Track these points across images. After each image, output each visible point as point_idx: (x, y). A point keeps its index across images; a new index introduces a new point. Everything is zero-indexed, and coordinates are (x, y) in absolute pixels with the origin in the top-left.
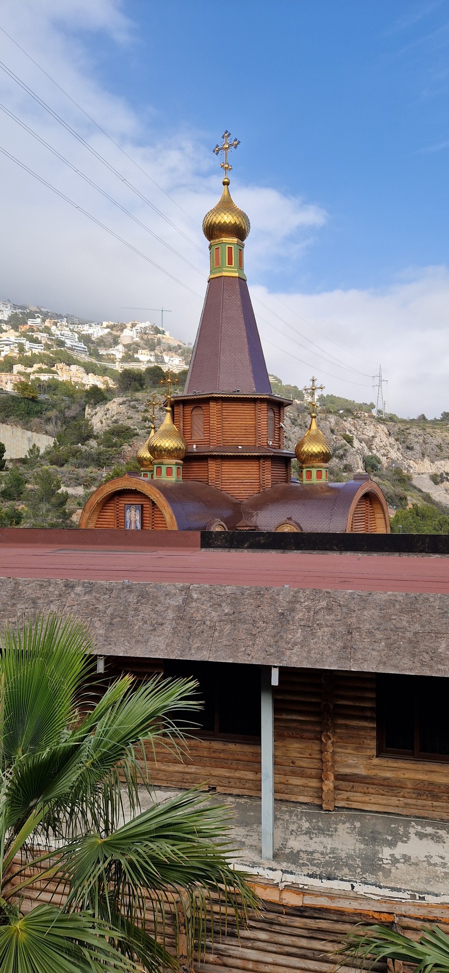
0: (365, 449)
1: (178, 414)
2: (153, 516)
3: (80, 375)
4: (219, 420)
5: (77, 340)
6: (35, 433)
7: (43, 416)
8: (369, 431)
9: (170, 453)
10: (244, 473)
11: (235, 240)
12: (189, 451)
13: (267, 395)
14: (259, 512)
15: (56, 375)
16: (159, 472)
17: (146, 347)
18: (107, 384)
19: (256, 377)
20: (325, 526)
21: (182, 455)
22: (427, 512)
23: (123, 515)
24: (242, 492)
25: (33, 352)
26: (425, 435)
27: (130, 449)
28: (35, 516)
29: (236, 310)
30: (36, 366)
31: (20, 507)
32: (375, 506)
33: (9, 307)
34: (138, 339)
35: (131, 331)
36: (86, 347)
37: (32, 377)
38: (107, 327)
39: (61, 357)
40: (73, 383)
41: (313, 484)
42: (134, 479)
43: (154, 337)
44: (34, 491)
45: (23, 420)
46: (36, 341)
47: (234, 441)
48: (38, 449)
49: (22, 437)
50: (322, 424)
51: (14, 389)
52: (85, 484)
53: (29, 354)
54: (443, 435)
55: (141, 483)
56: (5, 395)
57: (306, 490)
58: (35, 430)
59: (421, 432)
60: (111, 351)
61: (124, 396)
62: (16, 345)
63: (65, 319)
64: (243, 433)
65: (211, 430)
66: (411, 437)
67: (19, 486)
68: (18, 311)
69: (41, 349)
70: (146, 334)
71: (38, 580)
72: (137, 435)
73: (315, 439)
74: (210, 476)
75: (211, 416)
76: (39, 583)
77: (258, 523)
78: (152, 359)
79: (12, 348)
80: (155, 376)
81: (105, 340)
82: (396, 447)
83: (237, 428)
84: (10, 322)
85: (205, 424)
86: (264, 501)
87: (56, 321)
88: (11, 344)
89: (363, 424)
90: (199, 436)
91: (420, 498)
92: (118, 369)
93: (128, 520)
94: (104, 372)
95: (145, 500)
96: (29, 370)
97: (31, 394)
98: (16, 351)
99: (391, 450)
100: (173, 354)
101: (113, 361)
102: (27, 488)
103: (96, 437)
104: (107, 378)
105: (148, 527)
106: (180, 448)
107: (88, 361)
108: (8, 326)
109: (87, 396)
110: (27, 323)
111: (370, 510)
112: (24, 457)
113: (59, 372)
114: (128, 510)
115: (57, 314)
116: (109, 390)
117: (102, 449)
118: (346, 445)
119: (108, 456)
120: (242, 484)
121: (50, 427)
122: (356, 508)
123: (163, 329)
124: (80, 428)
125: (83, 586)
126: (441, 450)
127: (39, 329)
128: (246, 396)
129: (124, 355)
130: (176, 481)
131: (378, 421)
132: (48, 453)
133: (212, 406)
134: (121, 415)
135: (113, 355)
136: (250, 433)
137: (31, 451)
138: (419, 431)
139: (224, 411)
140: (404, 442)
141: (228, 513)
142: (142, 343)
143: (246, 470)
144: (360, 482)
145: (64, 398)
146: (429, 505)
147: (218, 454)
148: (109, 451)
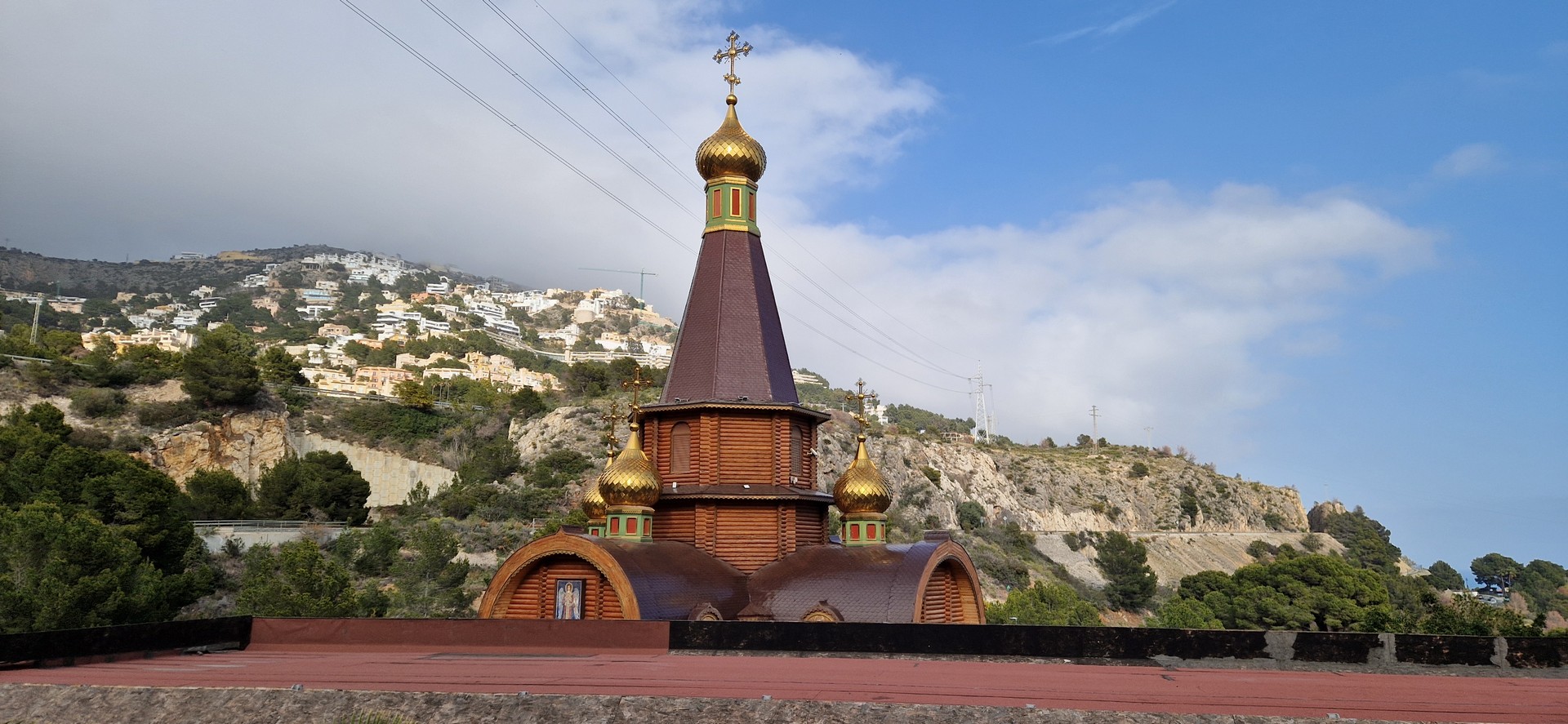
0: (959, 492)
1: (650, 434)
2: (601, 598)
3: (505, 370)
4: (715, 444)
5: (504, 316)
6: (423, 464)
7: (440, 436)
8: (966, 463)
9: (634, 495)
10: (753, 528)
11: (744, 180)
12: (665, 492)
13: (789, 405)
14: (776, 591)
15: (466, 370)
16: (615, 527)
17: (615, 328)
18: (550, 385)
19: (773, 379)
20: (881, 614)
21: (653, 498)
22: (1058, 595)
23: (552, 597)
24: (748, 558)
25: (432, 335)
26: (1053, 470)
27: (578, 490)
28: (411, 601)
29: (745, 279)
30: (434, 357)
31: (386, 588)
32: (960, 582)
33: (398, 266)
34: (602, 316)
35: (592, 303)
36: (518, 327)
37: (427, 374)
38: (554, 297)
39: (477, 343)
40: (492, 383)
41: (861, 546)
42: (573, 538)
43: (629, 313)
44: (413, 560)
45: (405, 442)
46: (438, 317)
47: (738, 477)
48: (425, 490)
49: (402, 471)
50: (891, 450)
51: (393, 393)
52: (500, 547)
53: (424, 337)
54: (1081, 471)
55: (584, 545)
56: (378, 402)
57: (850, 556)
58: (424, 458)
59: (1046, 466)
60: (557, 334)
61: (574, 404)
62: (404, 323)
63: (488, 284)
64: (752, 465)
65: (701, 459)
66: (1030, 473)
67: (387, 553)
68: (412, 271)
69: (445, 330)
70: (615, 308)
71: (385, 694)
72: (592, 466)
73: (864, 473)
74: (697, 533)
75: (702, 438)
76: (385, 697)
77: (774, 610)
78: (624, 346)
79: (397, 328)
80: (626, 374)
81: (549, 317)
82: (1008, 489)
83: (742, 456)
84: (398, 288)
85: (692, 450)
86: (785, 573)
87: (472, 287)
88: (396, 322)
89: (955, 452)
90: (681, 467)
91: (1050, 572)
92: (567, 362)
93: (560, 605)
94: (545, 365)
95: (590, 571)
96: (423, 363)
97: (422, 401)
98: (404, 332)
99: (1001, 495)
100: (658, 339)
101: (561, 349)
102: (401, 556)
103: (523, 471)
104: (550, 376)
105: (592, 615)
106: (650, 488)
107: (520, 349)
108: (394, 294)
109: (514, 404)
110: (425, 290)
111: (953, 589)
112: (401, 504)
113: (471, 366)
114: (562, 589)
115: (474, 277)
116: (550, 394)
117: (533, 489)
118: (929, 485)
119: (541, 502)
120: (749, 545)
121: (448, 455)
122: (929, 586)
123: (643, 301)
124: (497, 456)
125: (455, 702)
126: (1080, 495)
127: (443, 299)
128: (757, 407)
129: (579, 339)
130: (642, 541)
131: (979, 448)
132: (442, 496)
133: (704, 421)
134: (567, 434)
135: (561, 339)
136: (764, 464)
137: (414, 494)
138: (1043, 464)
139: (722, 430)
140: (1021, 481)
141: (726, 593)
142: (608, 322)
143: (757, 523)
144: (935, 544)
145: (478, 408)
146: (1063, 584)
147: (711, 496)
148: (543, 493)
